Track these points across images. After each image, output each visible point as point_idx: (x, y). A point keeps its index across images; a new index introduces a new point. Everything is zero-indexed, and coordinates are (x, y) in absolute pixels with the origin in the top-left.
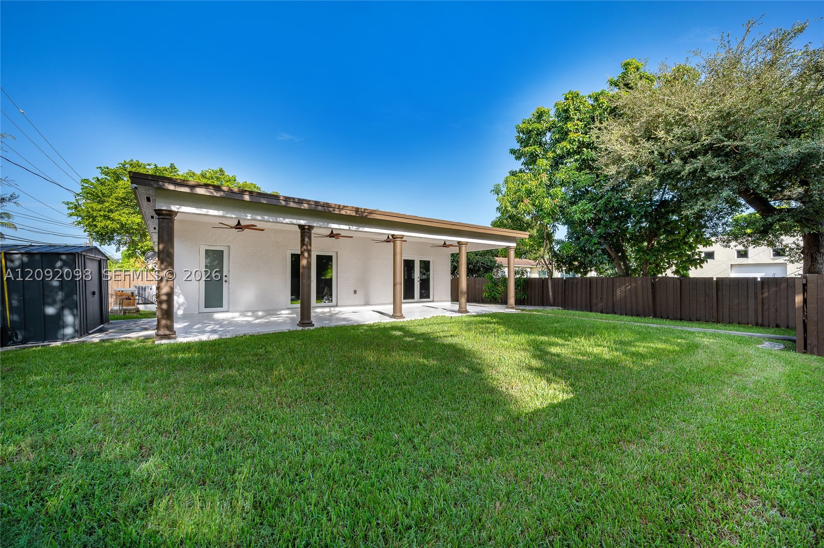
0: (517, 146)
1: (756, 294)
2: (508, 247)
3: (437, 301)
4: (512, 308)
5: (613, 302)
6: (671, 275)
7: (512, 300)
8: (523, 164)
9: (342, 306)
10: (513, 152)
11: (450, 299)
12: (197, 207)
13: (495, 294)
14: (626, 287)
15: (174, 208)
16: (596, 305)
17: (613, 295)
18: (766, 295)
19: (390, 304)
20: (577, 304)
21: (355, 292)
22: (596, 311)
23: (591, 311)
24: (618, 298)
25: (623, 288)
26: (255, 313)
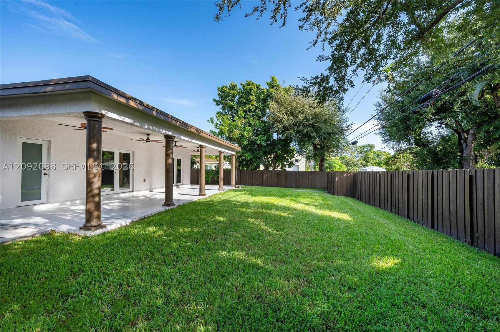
0: (218, 98)
1: (308, 177)
2: (233, 155)
3: (185, 184)
4: (234, 186)
5: (262, 181)
6: (279, 169)
7: (233, 182)
8: (221, 108)
9: (136, 191)
10: (215, 100)
11: (190, 182)
12: (118, 115)
13: (208, 179)
14: (268, 175)
15: (104, 112)
16: (255, 183)
17: (262, 178)
18: (311, 177)
19: (163, 188)
20: (246, 183)
21: (144, 181)
22: (255, 186)
23: (253, 186)
24: (264, 179)
25: (266, 175)
26: (74, 202)
